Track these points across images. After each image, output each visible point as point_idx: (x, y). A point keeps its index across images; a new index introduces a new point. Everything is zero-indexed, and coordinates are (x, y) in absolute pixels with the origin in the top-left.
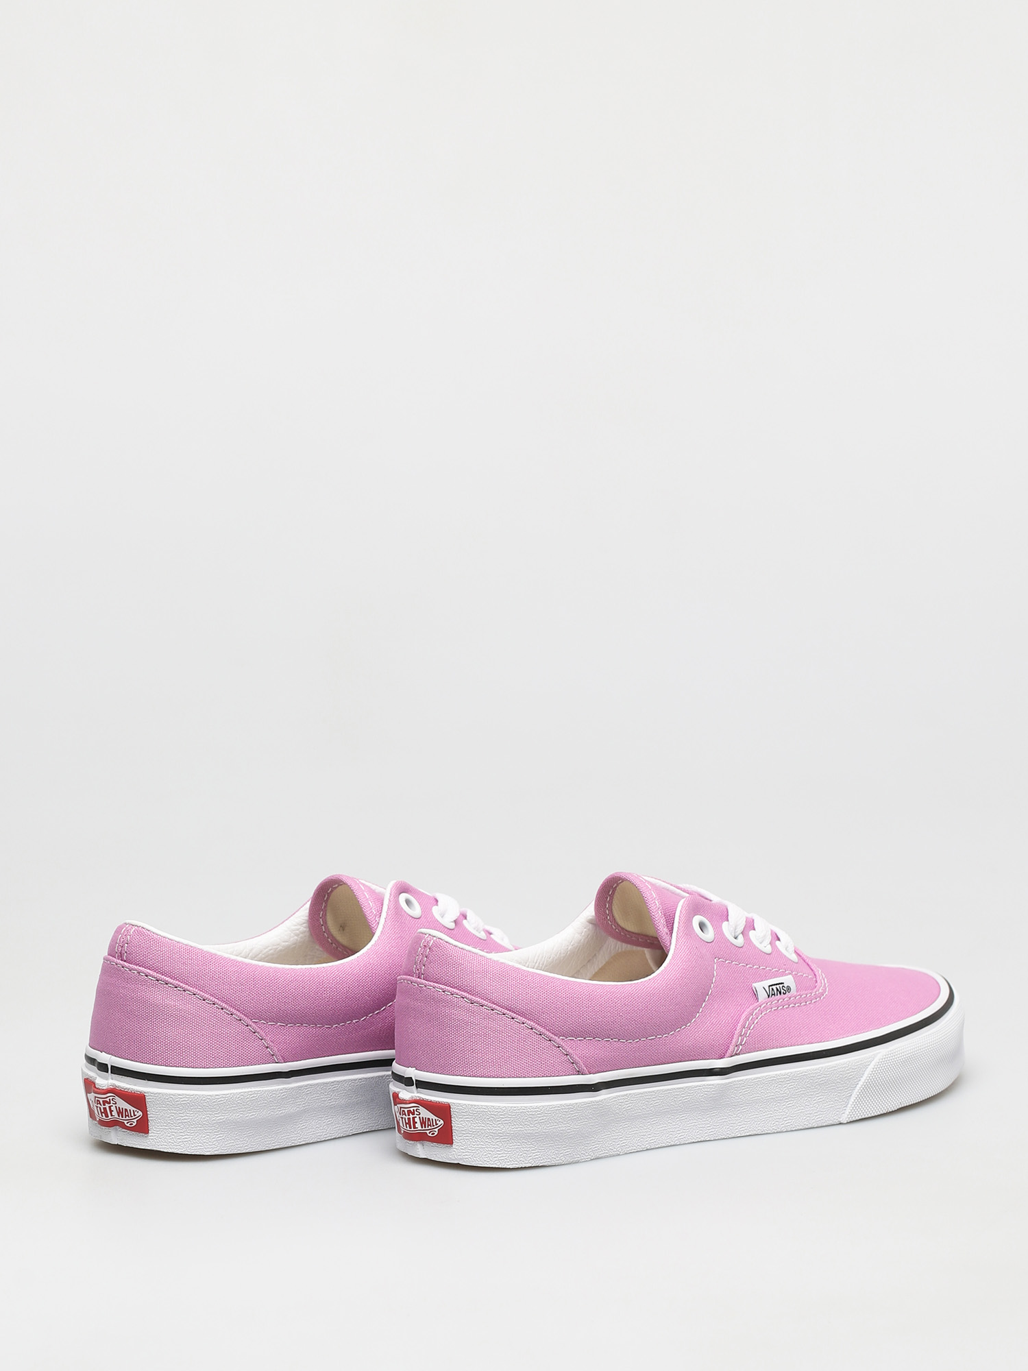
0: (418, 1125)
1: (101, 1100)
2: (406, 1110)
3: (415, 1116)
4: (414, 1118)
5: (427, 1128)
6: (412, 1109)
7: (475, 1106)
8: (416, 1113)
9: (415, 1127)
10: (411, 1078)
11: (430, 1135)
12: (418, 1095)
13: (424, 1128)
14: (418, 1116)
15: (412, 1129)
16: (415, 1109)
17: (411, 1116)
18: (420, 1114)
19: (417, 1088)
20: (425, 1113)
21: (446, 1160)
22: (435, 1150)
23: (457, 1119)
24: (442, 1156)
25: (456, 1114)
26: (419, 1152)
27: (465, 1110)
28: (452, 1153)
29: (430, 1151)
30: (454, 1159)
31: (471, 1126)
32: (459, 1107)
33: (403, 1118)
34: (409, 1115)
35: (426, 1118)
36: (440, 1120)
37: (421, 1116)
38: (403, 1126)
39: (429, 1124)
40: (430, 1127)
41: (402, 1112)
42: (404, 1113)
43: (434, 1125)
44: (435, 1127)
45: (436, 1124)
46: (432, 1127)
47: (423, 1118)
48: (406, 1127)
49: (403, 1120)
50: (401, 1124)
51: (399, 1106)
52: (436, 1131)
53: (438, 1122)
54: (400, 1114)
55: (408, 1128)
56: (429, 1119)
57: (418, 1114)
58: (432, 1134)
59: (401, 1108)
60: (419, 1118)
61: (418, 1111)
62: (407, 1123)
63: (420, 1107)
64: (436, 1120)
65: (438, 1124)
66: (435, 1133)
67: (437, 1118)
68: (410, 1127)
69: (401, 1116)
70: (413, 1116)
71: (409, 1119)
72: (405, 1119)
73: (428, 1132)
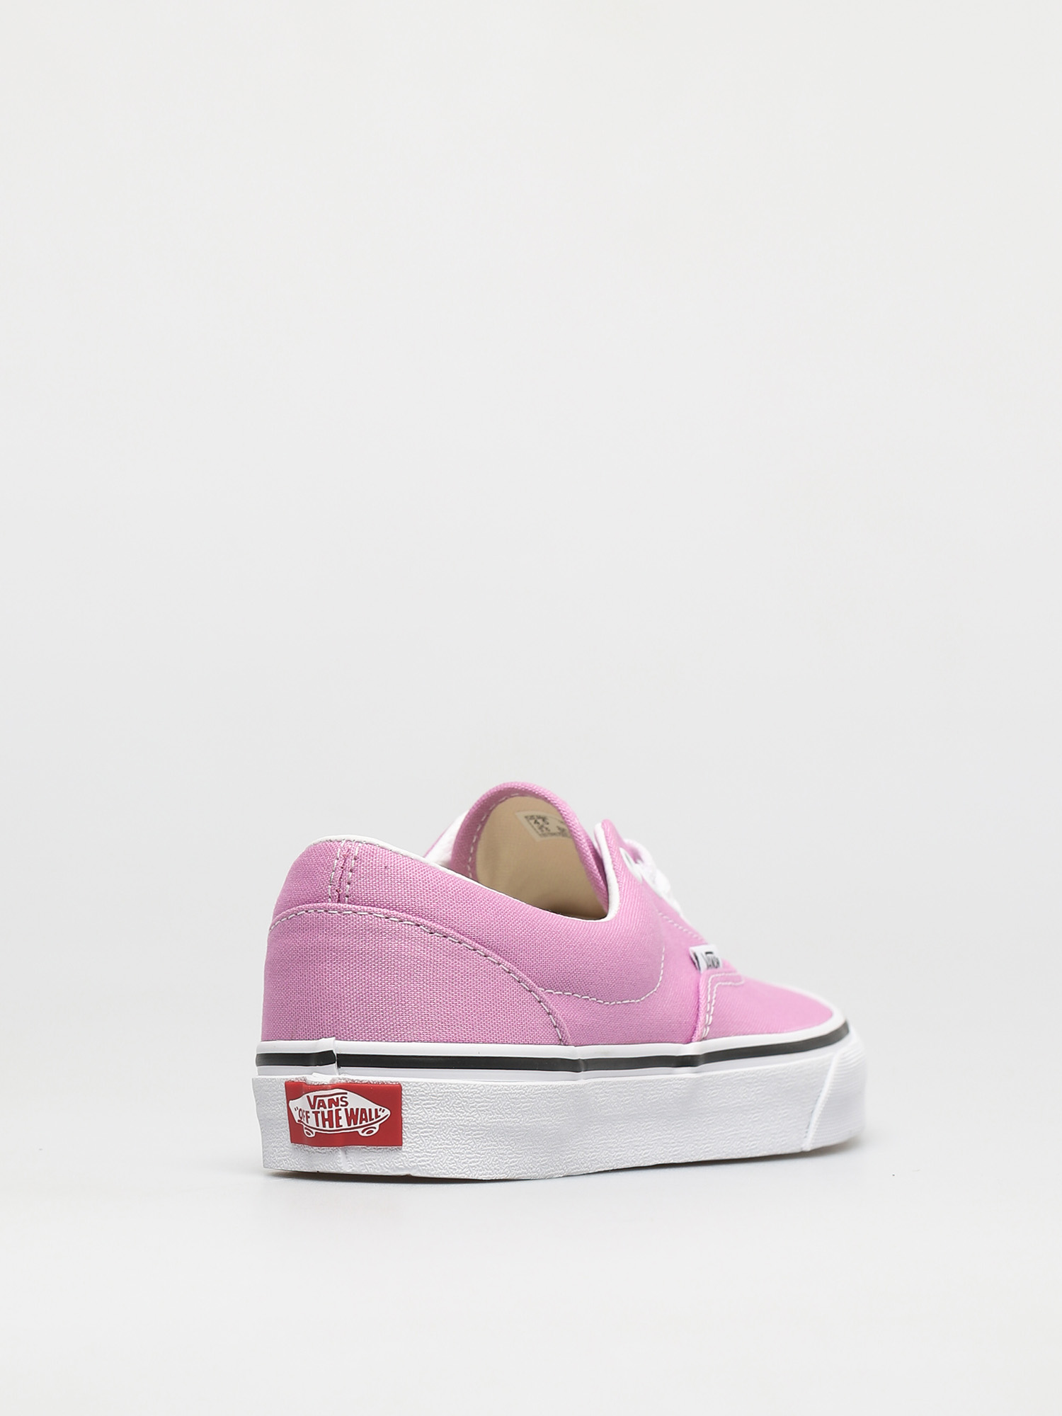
0: (343, 1122)
2: (326, 1100)
3: (340, 1107)
4: (337, 1111)
5: (358, 1125)
6: (335, 1097)
7: (441, 1084)
8: (340, 1103)
9: (338, 1125)
10: (332, 1051)
11: (365, 1134)
12: (341, 1076)
13: (352, 1126)
14: (343, 1108)
15: (335, 1128)
16: (340, 1096)
17: (334, 1108)
18: (347, 1103)
19: (339, 1066)
20: (356, 1102)
21: (387, 1172)
22: (370, 1157)
23: (411, 1107)
24: (382, 1165)
25: (410, 1099)
26: (340, 1163)
27: (426, 1092)
28: (400, 1160)
29: (360, 1161)
30: (402, 1169)
31: (433, 1117)
32: (415, 1088)
33: (319, 1112)
34: (330, 1107)
35: (357, 1109)
36: (384, 1110)
37: (349, 1108)
38: (318, 1125)
39: (364, 1117)
40: (364, 1123)
41: (319, 1104)
42: (322, 1104)
43: (373, 1119)
44: (375, 1120)
45: (377, 1116)
46: (369, 1122)
47: (352, 1109)
48: (324, 1126)
49: (320, 1115)
50: (312, 1122)
51: (312, 1095)
52: (375, 1128)
53: (379, 1113)
54: (313, 1107)
55: (327, 1128)
56: (363, 1110)
57: (344, 1104)
58: (367, 1133)
59: (315, 1097)
60: (346, 1110)
61: (344, 1099)
62: (327, 1120)
63: (346, 1093)
64: (376, 1110)
65: (380, 1116)
66: (372, 1131)
67: (378, 1107)
68: (331, 1126)
69: (316, 1110)
70: (337, 1108)
71: (330, 1113)
72: (323, 1113)
73: (360, 1131)
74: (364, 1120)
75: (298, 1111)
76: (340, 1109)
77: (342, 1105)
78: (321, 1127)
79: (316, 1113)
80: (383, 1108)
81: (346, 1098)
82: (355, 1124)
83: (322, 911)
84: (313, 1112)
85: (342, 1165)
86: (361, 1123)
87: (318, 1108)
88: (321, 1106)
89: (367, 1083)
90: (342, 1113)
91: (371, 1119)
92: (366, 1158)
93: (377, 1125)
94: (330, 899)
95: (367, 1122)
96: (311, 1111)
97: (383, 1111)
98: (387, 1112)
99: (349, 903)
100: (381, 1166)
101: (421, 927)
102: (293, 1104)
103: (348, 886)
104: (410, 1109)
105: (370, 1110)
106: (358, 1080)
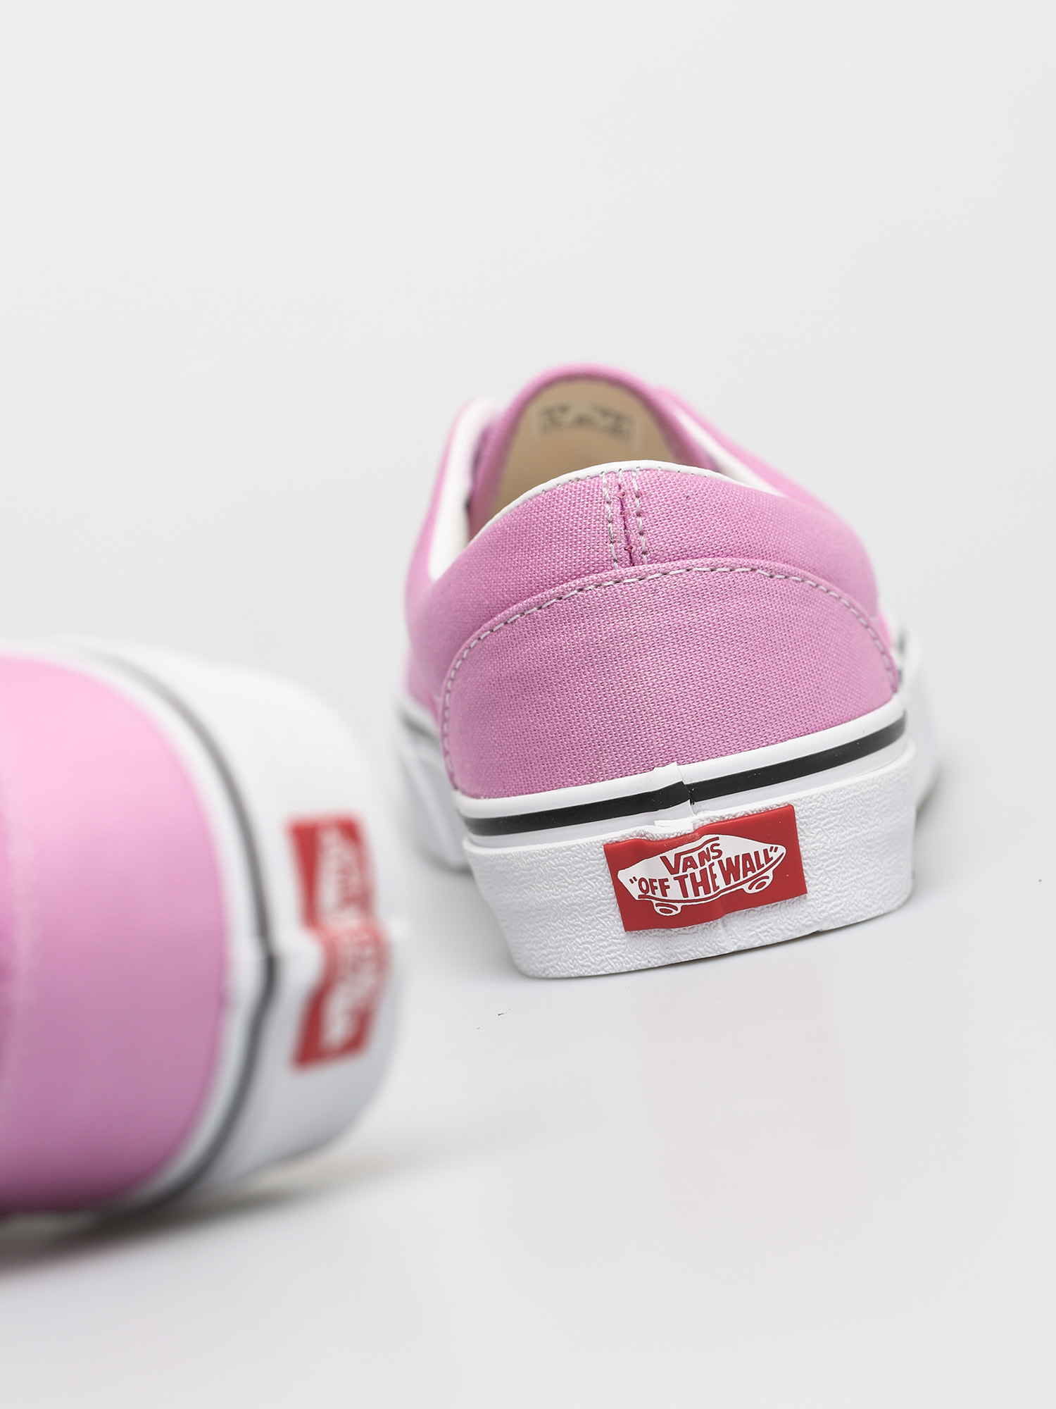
0: (721, 882)
1: (695, 855)
3: (712, 861)
4: (710, 867)
5: (742, 879)
6: (704, 849)
7: (840, 790)
8: (712, 854)
9: (716, 888)
10: (681, 783)
11: (754, 890)
12: (703, 816)
13: (733, 883)
14: (716, 861)
15: (713, 893)
16: (709, 845)
17: (707, 864)
18: (720, 852)
20: (733, 847)
21: (791, 935)
22: (761, 922)
23: (808, 834)
24: (782, 927)
25: (805, 823)
26: (723, 941)
27: (824, 806)
28: (806, 914)
29: (749, 930)
30: (811, 926)
31: (838, 839)
32: (810, 805)
33: (686, 876)
34: (702, 864)
35: (737, 858)
36: (776, 848)
37: (723, 858)
38: (685, 894)
39: (748, 866)
40: (750, 874)
41: (685, 864)
42: (690, 863)
43: (763, 865)
44: (766, 866)
45: (768, 859)
46: (757, 872)
47: (729, 860)
48: (697, 893)
49: (688, 881)
50: (674, 892)
51: (670, 855)
52: (768, 877)
53: (771, 854)
54: (673, 871)
55: (702, 895)
56: (747, 857)
57: (717, 854)
58: (756, 888)
59: (678, 856)
60: (720, 863)
61: (715, 848)
62: (699, 884)
63: (717, 839)
64: (765, 851)
65: (772, 858)
66: (765, 883)
67: (768, 846)
68: (707, 891)
69: (681, 873)
70: (710, 862)
71: (703, 872)
72: (693, 875)
73: (745, 887)
74: (749, 870)
75: (636, 883)
76: (713, 864)
77: (714, 858)
78: (691, 896)
79: (681, 880)
80: (775, 846)
81: (718, 845)
82: (737, 878)
83: (611, 583)
84: (675, 879)
85: (725, 944)
86: (745, 875)
87: (684, 870)
88: (690, 867)
89: (743, 817)
90: (717, 870)
91: (760, 866)
92: (757, 924)
93: (770, 873)
94: (616, 564)
95: (754, 871)
96: (671, 877)
97: (775, 851)
98: (782, 850)
99: (649, 563)
100: (781, 930)
101: (758, 571)
102: (624, 876)
103: (642, 538)
104: (807, 836)
105: (756, 854)
106: (729, 815)
